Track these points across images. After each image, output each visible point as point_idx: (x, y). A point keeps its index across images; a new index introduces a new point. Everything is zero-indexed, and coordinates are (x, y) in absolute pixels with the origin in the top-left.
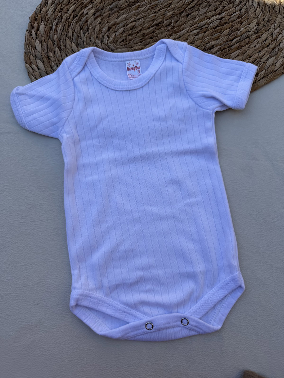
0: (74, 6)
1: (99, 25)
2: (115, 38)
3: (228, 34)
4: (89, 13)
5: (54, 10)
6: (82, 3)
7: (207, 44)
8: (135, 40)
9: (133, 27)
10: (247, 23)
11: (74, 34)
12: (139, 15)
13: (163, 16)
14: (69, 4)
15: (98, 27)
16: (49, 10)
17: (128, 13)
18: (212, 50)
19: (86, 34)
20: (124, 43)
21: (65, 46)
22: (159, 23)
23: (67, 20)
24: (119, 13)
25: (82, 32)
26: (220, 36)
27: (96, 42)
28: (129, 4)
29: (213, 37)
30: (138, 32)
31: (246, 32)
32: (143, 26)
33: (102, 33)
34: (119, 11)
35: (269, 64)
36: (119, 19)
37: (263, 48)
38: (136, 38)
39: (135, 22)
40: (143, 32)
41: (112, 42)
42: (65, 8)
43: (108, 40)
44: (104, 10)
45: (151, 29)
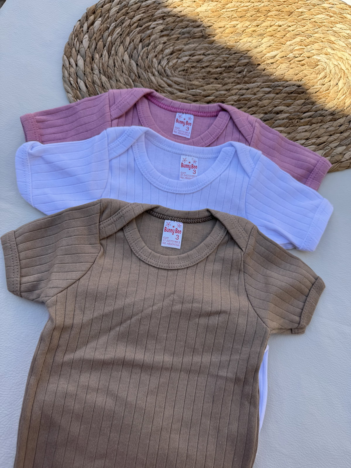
0: (142, 15)
1: (162, 45)
2: (175, 64)
3: (301, 105)
4: (156, 28)
5: (118, 11)
6: (153, 15)
7: (276, 107)
8: (197, 74)
9: (200, 60)
10: (325, 100)
11: (131, 44)
12: (211, 50)
13: (237, 61)
14: (138, 11)
15: (160, 47)
16: (112, 8)
17: (200, 44)
18: (279, 115)
19: (145, 49)
20: (184, 74)
21: (116, 53)
22: (230, 67)
23: (128, 26)
24: (189, 40)
25: (140, 45)
26: (293, 103)
27: (152, 61)
28: (203, 35)
29: (284, 102)
30: (203, 68)
31: (322, 110)
32: (211, 63)
33: (163, 55)
34: (190, 39)
35: (337, 153)
36: (187, 47)
37: (335, 133)
38: (199, 72)
39: (203, 56)
40: (208, 69)
41: (171, 67)
42: (132, 13)
43: (168, 63)
44: (173, 31)
45: (219, 69)
